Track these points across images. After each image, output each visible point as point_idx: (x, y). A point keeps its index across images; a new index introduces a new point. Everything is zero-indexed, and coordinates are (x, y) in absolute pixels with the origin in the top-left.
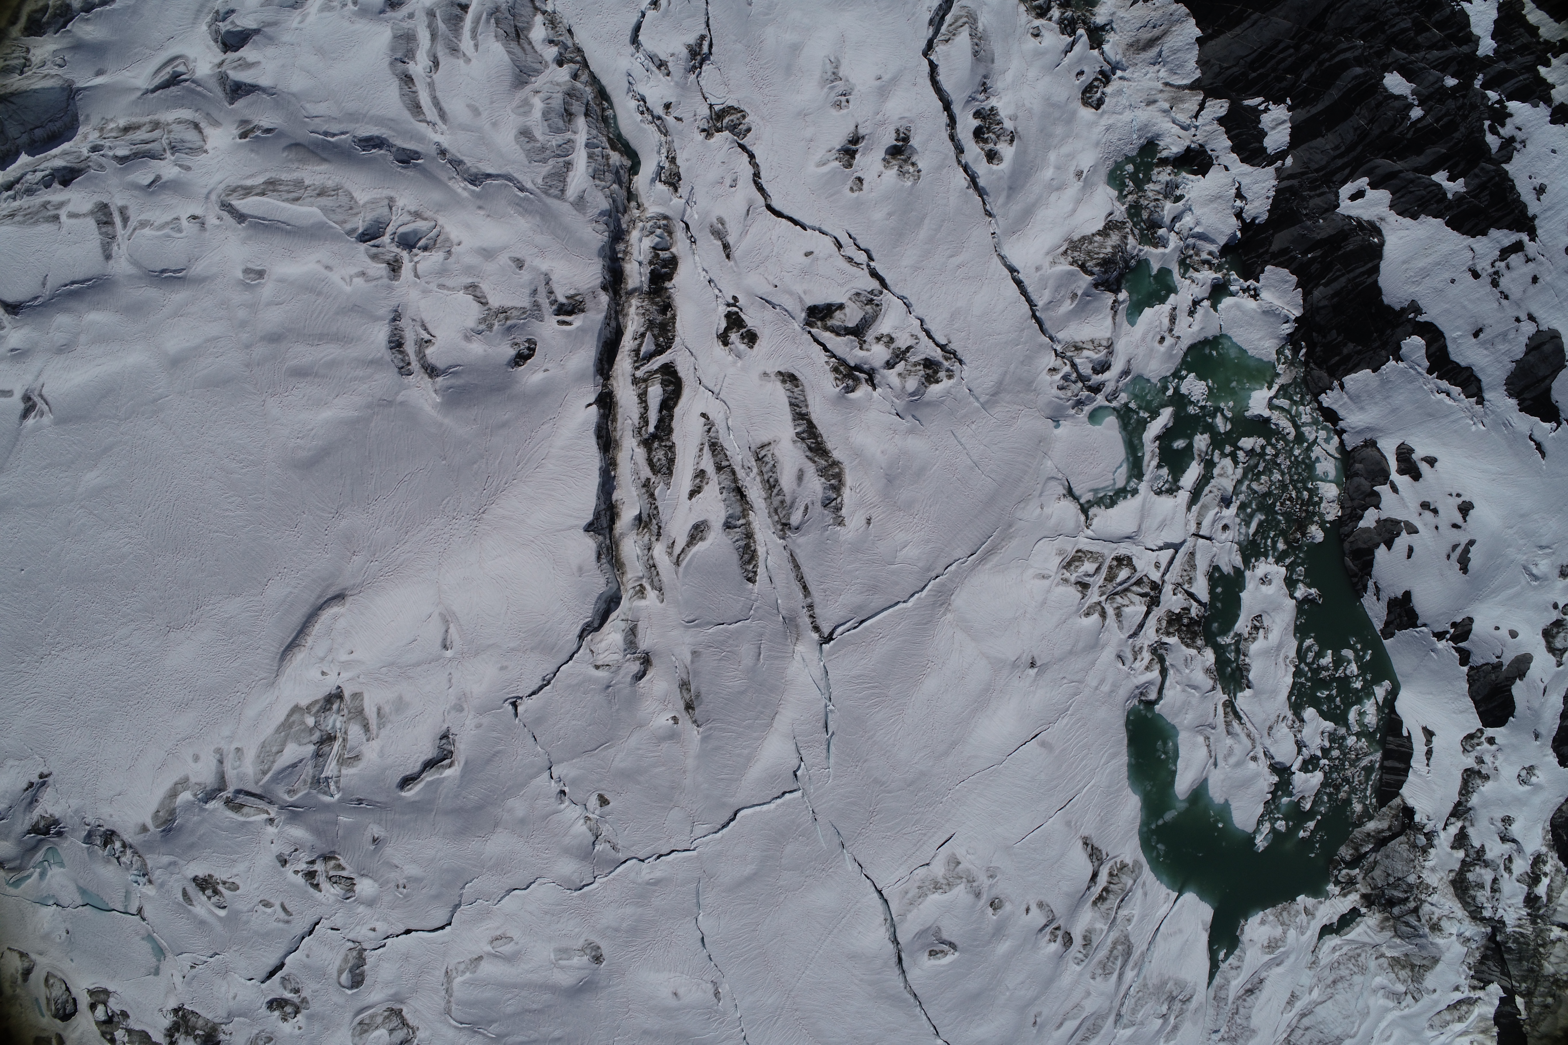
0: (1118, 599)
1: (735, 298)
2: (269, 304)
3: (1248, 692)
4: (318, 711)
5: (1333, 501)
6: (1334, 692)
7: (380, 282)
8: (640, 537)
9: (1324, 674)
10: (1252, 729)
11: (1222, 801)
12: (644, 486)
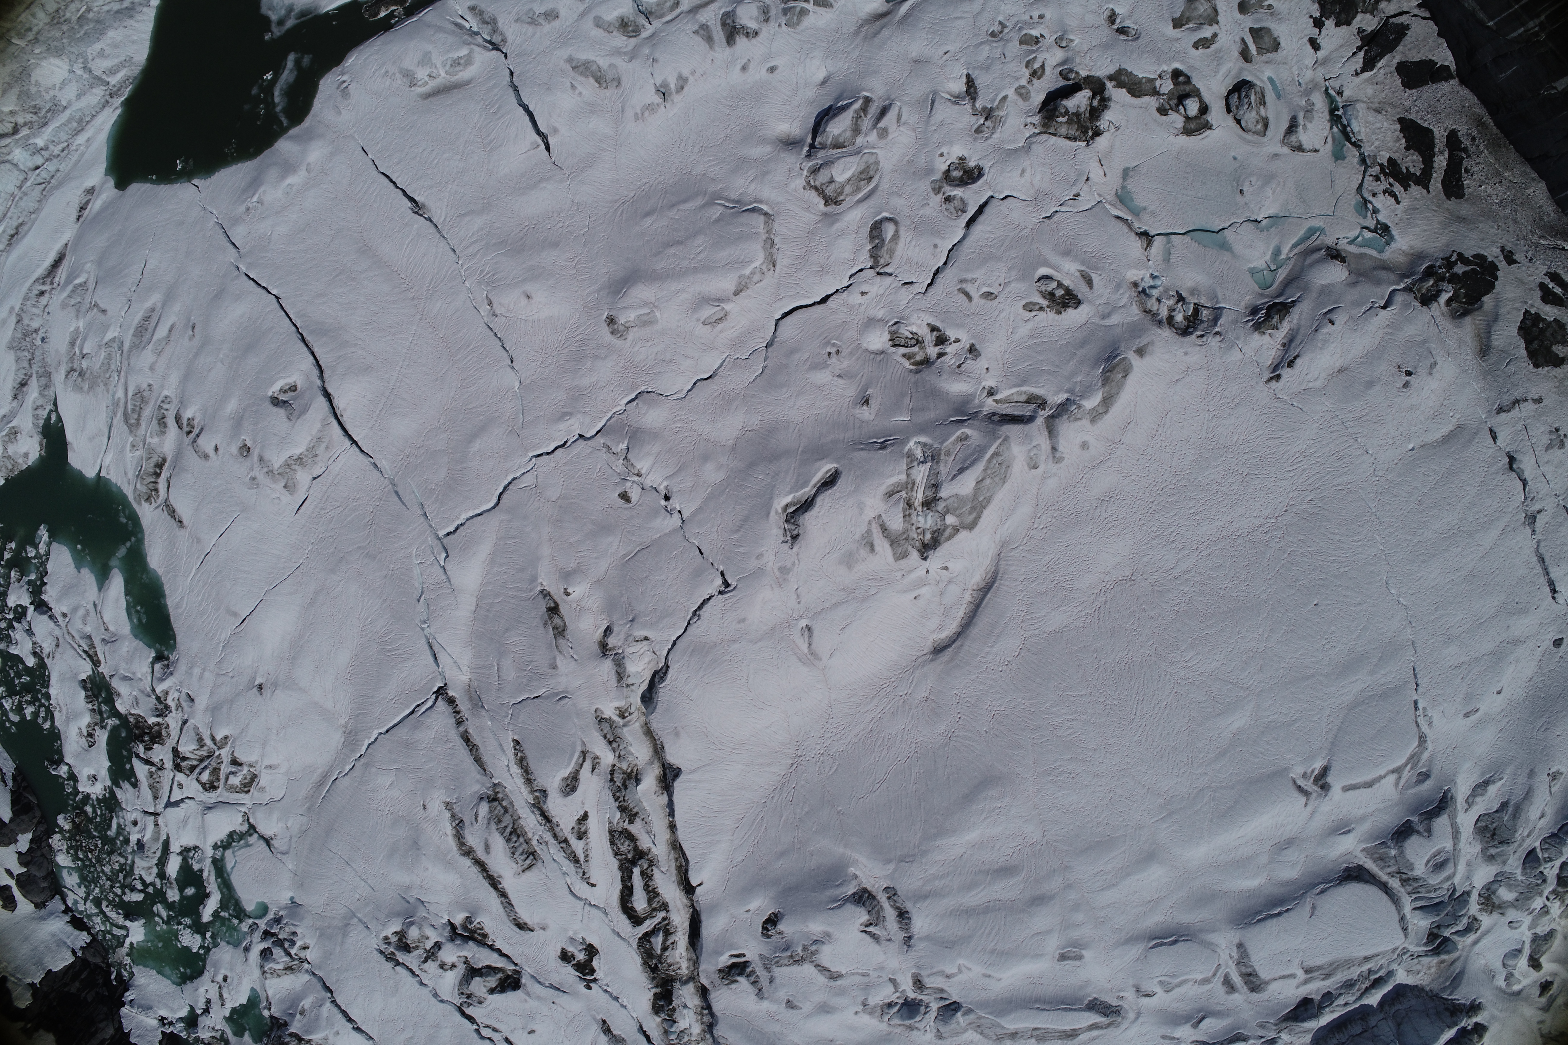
0: (204, 753)
1: (589, 988)
2: (1049, 932)
3: (83, 676)
4: (944, 530)
5: (58, 851)
6: (17, 682)
7: (929, 972)
8: (634, 762)
9: (28, 698)
10: (73, 643)
11: (83, 570)
12: (636, 814)
